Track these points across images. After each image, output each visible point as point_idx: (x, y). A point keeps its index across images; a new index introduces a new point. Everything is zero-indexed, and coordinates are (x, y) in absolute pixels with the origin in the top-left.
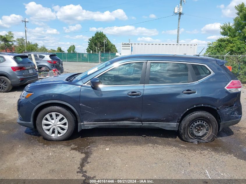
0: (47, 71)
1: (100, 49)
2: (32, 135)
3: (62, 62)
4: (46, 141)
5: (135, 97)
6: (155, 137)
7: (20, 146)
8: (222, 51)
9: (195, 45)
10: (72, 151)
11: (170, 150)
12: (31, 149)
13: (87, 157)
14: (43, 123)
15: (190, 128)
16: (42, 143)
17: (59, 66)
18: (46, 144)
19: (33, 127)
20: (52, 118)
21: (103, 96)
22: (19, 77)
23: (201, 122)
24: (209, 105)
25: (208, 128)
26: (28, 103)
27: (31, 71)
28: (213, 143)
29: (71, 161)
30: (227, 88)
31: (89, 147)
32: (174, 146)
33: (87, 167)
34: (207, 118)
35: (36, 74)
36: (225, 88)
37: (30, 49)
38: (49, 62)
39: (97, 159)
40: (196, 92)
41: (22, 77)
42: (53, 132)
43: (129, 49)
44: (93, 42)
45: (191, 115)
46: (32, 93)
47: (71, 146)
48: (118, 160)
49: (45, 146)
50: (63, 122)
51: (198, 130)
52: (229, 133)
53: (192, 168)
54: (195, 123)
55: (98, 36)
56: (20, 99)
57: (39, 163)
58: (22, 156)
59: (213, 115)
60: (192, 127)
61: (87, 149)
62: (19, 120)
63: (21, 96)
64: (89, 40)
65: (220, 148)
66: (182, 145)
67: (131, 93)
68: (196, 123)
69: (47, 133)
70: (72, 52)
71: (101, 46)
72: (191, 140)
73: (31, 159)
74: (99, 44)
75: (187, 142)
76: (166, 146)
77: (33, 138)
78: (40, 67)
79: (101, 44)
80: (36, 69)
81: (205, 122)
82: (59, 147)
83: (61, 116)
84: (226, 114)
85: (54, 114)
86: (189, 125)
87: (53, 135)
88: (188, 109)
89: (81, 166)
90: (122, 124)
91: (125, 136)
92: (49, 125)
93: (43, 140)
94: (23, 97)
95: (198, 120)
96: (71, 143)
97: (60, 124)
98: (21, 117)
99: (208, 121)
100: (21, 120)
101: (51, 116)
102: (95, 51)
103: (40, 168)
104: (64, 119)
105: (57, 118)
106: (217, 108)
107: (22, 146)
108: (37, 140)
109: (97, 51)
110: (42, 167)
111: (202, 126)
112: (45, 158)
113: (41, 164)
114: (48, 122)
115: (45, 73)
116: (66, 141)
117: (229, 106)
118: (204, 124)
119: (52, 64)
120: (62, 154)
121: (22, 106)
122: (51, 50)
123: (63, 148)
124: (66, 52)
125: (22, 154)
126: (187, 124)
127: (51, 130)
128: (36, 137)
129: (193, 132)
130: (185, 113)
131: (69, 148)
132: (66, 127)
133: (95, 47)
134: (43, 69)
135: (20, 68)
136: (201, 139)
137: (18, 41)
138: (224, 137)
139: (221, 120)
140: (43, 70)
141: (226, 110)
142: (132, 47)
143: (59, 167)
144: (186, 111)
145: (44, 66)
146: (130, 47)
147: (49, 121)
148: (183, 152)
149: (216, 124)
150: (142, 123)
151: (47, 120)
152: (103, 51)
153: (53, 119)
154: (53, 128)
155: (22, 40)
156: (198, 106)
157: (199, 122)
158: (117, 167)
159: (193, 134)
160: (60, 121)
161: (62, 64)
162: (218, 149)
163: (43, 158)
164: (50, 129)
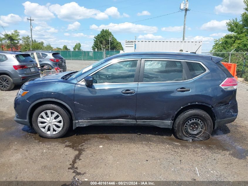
0: (49, 69)
1: (106, 47)
2: (28, 132)
3: (65, 60)
4: (42, 138)
5: (129, 95)
6: (150, 135)
7: (16, 143)
8: (228, 48)
9: (200, 42)
10: (66, 149)
11: (164, 148)
12: (27, 146)
13: (80, 154)
14: (38, 121)
15: (185, 126)
16: (38, 141)
17: (61, 65)
18: (41, 142)
19: (29, 124)
20: (47, 115)
21: (97, 94)
22: (20, 76)
23: (196, 120)
24: (204, 103)
25: (202, 126)
26: (24, 101)
27: (33, 70)
28: (208, 141)
29: (63, 158)
30: (223, 85)
31: (83, 145)
32: (168, 144)
33: (78, 164)
34: (201, 116)
35: (38, 72)
36: (220, 85)
37: (36, 47)
38: (51, 60)
39: (89, 156)
40: (190, 90)
41: (24, 75)
42: (49, 130)
43: (133, 47)
44: (99, 40)
45: (186, 112)
46: (27, 92)
47: (66, 144)
48: (110, 158)
49: (41, 143)
50: (58, 119)
51: (193, 128)
52: (226, 131)
53: (182, 166)
54: (189, 121)
55: (104, 34)
56: (17, 97)
57: (32, 159)
58: (17, 153)
59: (208, 113)
60: (186, 125)
61: (81, 146)
62: (16, 118)
63: (18, 94)
64: (95, 38)
65: (214, 146)
66: (176, 143)
67: (125, 91)
68: (191, 121)
69: (43, 130)
70: (77, 50)
71: (106, 44)
72: (185, 138)
73: (25, 156)
74: (104, 42)
75: (181, 140)
76: (159, 144)
77: (30, 135)
78: (42, 66)
79: (107, 42)
80: (38, 68)
81: (200, 120)
82: (53, 144)
83: (56, 114)
84: (221, 112)
85: (49, 112)
86: (184, 123)
87: (49, 133)
88: (182, 107)
89: (72, 163)
90: (117, 122)
91: (120, 133)
92: (44, 122)
93: (39, 137)
94: (20, 95)
95: (193, 118)
96: (66, 141)
97: (55, 122)
98: (18, 115)
99: (203, 119)
100: (17, 118)
101: (46, 114)
102: (101, 49)
103: (34, 164)
104: (59, 117)
105: (52, 116)
106: (212, 106)
107: (18, 143)
108: (34, 137)
109: (102, 49)
110: (35, 163)
111: (197, 124)
112: (39, 154)
113: (34, 161)
114: (43, 119)
115: (47, 72)
116: (62, 139)
117: (224, 104)
118: (199, 122)
119: (55, 62)
120: (55, 151)
121: (19, 104)
122: (57, 48)
123: (57, 145)
124: (72, 50)
125: (17, 151)
126: (181, 122)
127: (47, 128)
128: (33, 134)
129: (188, 130)
130: (179, 111)
131: (64, 145)
132: (61, 125)
133: (100, 45)
134: (46, 67)
135: (22, 67)
136: (196, 137)
137: (24, 39)
138: (220, 136)
139: (216, 118)
140: (45, 69)
141: (220, 108)
142: (135, 45)
143: (51, 164)
144: (180, 109)
145: (47, 64)
146: (133, 44)
147: (45, 119)
148: (176, 150)
149: (211, 122)
150: (137, 121)
151: (42, 117)
152: (108, 49)
153: (48, 117)
154: (48, 125)
155: (28, 38)
156: (193, 104)
157: (193, 120)
158: (108, 164)
159: (187, 132)
160: (55, 118)
161: (65, 63)
162: (212, 147)
163: (37, 155)
164: (46, 126)
